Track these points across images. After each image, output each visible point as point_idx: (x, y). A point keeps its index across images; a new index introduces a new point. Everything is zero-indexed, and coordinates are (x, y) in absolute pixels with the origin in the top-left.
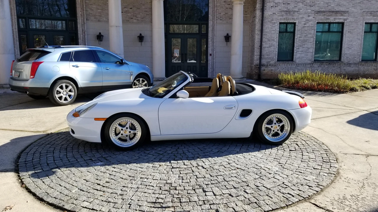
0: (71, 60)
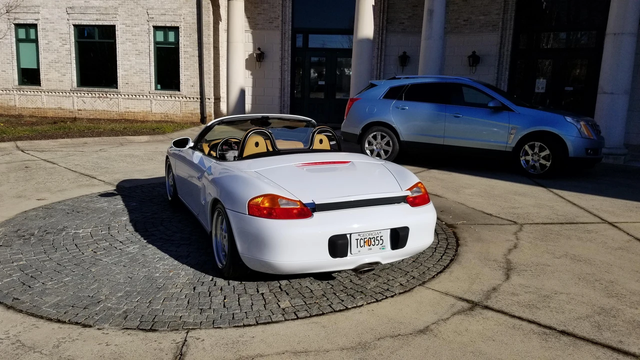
0: (400, 99)
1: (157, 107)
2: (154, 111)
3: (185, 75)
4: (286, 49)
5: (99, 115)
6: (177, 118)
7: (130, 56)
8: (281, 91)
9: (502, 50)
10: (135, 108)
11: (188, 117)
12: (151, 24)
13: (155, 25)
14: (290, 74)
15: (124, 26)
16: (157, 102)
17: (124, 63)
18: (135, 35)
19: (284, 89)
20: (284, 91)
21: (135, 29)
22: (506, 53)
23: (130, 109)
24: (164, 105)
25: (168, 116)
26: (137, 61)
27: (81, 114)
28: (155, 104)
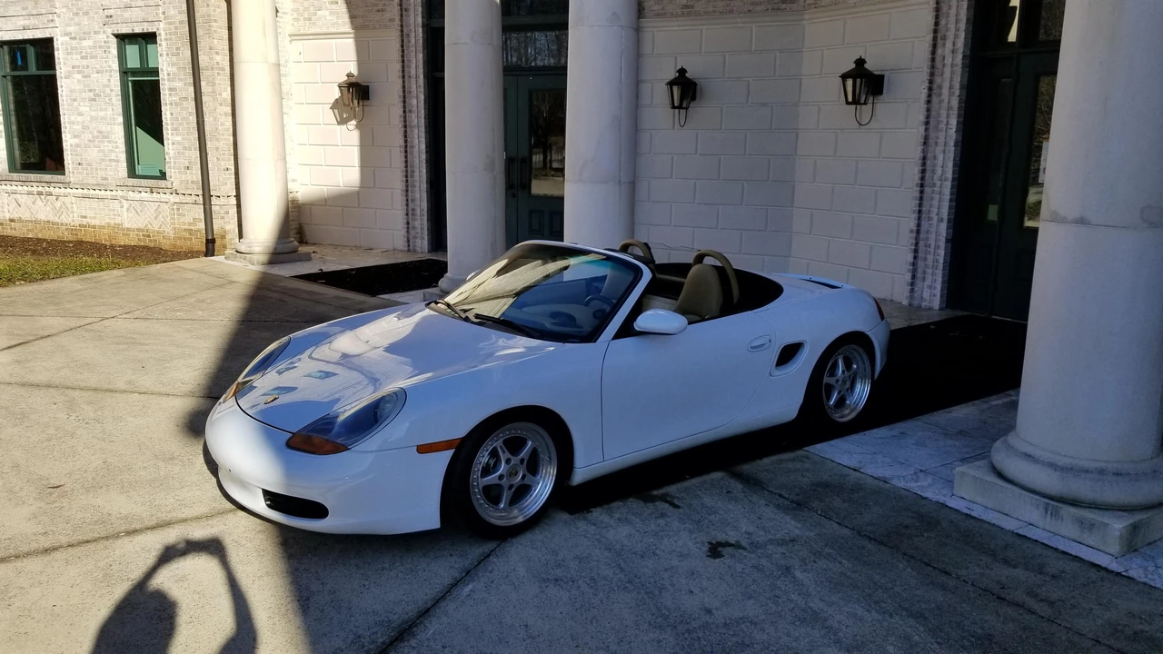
1: (130, 215)
2: (127, 225)
3: (173, 144)
4: (413, 72)
5: (41, 231)
6: (165, 241)
7: (82, 104)
8: (406, 176)
9: (939, 51)
10: (95, 218)
11: (184, 239)
12: (109, 31)
13: (116, 32)
14: (423, 135)
15: (67, 38)
16: (131, 205)
17: (73, 118)
18: (86, 57)
19: (413, 172)
20: (412, 176)
21: (86, 43)
22: (948, 61)
23: (88, 220)
24: (141, 211)
25: (149, 236)
26: (93, 113)
27: (15, 229)
28: (128, 210)
